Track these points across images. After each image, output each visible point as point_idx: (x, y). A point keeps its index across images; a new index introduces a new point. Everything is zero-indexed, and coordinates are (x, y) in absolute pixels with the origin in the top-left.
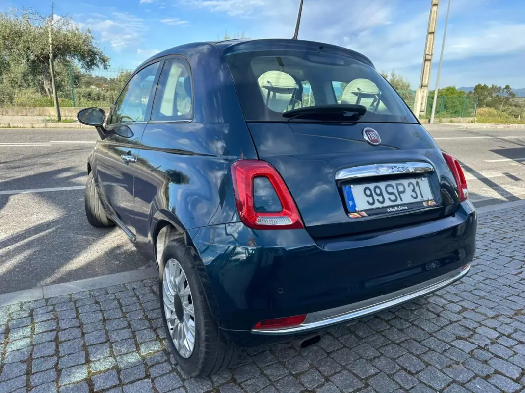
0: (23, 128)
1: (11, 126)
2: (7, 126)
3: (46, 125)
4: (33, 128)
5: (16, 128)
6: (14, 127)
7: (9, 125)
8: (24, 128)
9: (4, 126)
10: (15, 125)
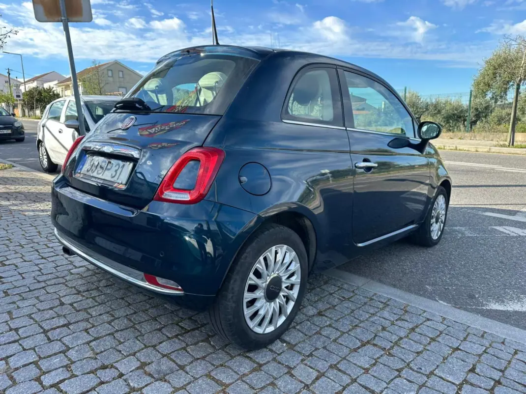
0: (467, 151)
1: (458, 149)
2: (454, 148)
3: (490, 149)
4: (477, 151)
5: (462, 150)
6: (460, 150)
7: (456, 148)
8: (469, 151)
9: (452, 148)
10: (461, 148)
